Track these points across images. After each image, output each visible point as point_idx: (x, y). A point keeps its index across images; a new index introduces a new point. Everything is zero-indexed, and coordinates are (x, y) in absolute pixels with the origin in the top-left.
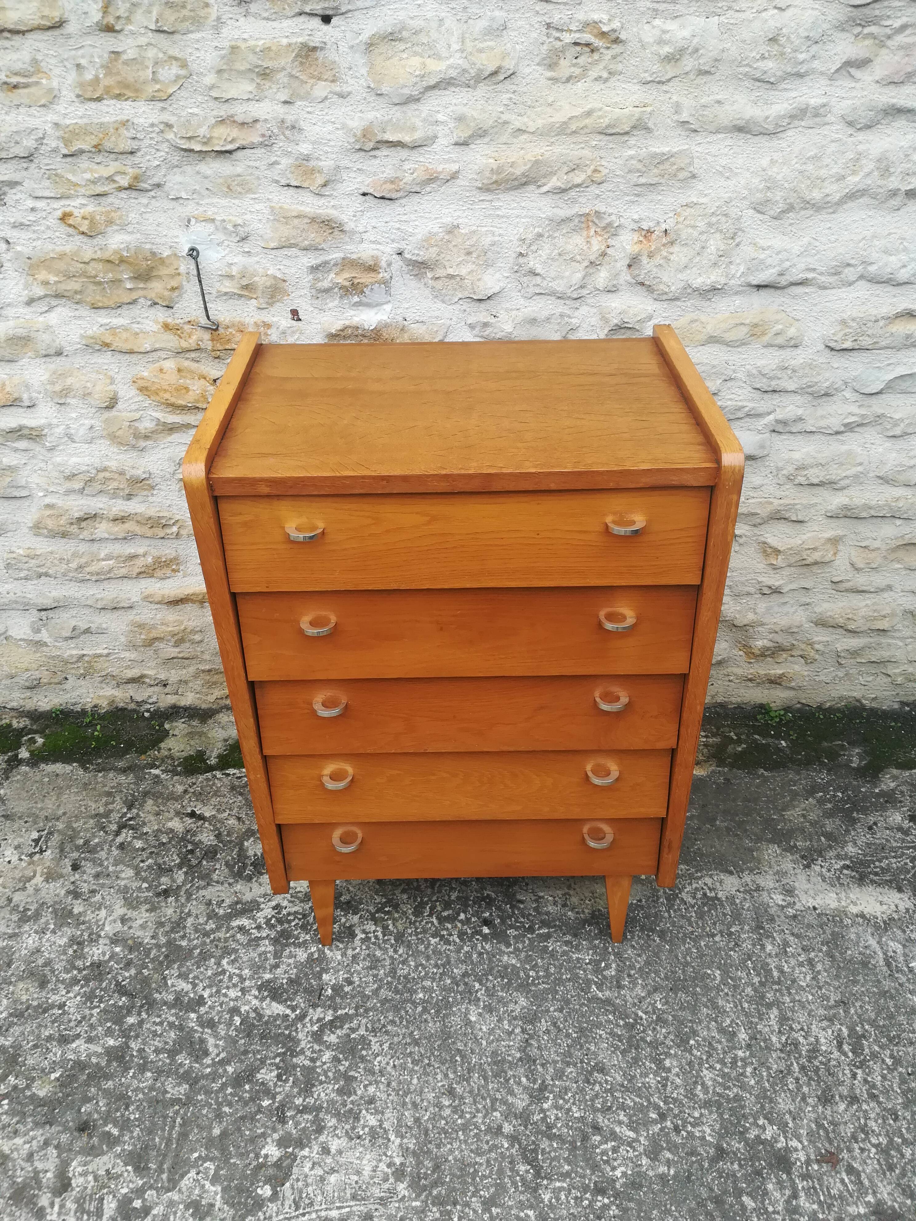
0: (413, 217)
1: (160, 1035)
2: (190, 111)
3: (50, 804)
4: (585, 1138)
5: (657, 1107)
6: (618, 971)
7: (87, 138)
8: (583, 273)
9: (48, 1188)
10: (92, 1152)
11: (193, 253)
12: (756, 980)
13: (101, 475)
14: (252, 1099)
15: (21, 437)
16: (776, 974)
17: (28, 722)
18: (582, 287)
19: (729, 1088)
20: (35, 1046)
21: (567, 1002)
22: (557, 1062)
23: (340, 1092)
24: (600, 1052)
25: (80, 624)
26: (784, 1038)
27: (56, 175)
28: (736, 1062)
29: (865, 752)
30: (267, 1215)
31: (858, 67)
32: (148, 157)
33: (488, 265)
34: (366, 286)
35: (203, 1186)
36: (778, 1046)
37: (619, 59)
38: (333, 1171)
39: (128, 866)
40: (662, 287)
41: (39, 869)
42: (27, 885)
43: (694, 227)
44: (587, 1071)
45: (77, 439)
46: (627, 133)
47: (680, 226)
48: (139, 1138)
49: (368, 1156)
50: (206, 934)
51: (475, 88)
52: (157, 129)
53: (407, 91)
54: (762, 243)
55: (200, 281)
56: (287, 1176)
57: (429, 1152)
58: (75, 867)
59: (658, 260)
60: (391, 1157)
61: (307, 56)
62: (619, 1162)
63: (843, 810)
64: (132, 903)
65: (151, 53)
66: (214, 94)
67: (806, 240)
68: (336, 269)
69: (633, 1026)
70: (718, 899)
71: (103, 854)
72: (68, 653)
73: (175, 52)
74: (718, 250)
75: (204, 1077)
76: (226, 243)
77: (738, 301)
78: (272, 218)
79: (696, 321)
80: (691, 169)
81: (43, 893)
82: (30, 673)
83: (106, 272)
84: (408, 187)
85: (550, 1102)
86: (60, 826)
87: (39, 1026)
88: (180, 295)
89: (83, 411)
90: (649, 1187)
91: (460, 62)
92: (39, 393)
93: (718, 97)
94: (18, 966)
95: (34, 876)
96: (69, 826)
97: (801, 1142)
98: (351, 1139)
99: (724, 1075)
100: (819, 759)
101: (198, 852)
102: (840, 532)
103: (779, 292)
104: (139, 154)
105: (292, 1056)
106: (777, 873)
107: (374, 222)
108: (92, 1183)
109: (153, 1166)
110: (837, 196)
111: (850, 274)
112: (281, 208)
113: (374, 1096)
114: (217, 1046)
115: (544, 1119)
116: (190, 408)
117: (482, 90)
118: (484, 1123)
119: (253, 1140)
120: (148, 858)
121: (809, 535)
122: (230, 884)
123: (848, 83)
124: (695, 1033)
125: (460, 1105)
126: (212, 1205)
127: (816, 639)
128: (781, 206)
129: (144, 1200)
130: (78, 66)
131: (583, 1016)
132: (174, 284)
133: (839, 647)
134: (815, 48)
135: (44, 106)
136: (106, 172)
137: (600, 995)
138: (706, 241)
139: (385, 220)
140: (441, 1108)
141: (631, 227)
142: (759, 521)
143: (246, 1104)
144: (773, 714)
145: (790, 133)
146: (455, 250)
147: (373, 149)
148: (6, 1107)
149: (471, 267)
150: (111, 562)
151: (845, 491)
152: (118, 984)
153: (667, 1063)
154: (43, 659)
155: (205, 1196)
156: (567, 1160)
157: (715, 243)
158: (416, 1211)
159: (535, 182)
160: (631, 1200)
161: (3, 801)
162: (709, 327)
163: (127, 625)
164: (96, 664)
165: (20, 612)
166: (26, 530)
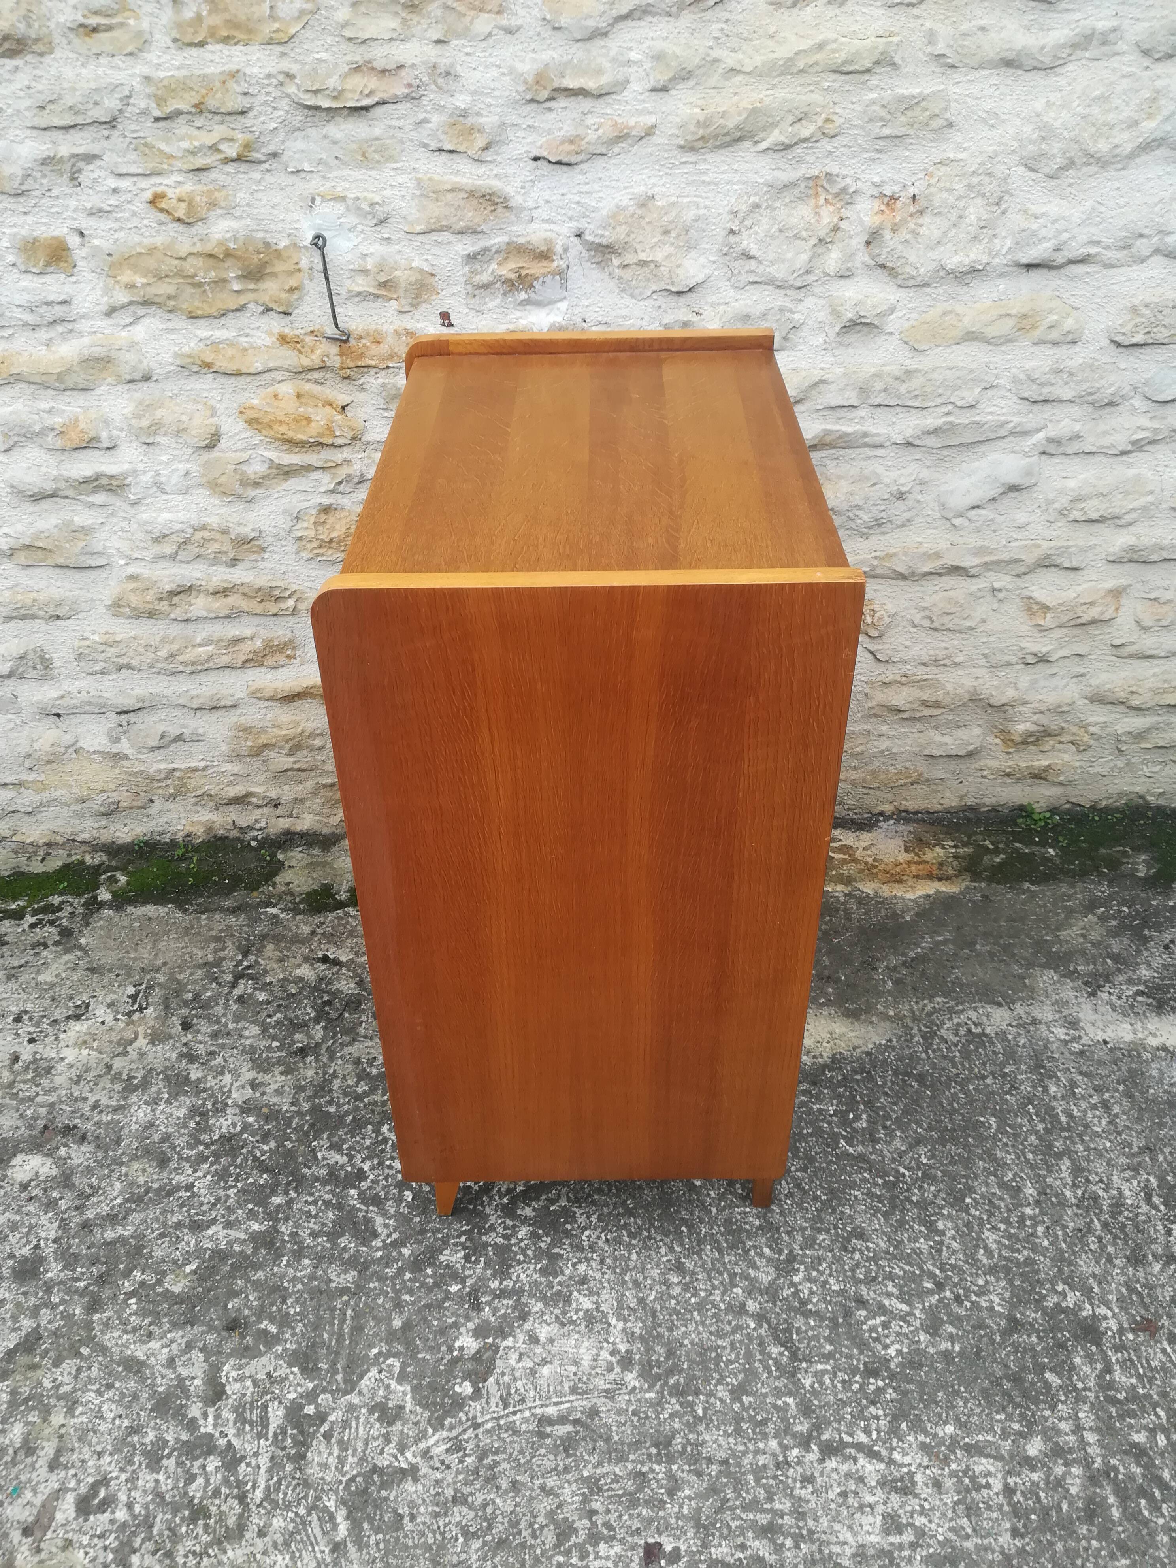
0: (596, 187)
1: (316, 1216)
2: (317, 56)
3: (145, 954)
4: (848, 1314)
5: (932, 1276)
6: (870, 1122)
7: (186, 95)
8: (810, 254)
9: (198, 1396)
10: (247, 1353)
11: (319, 242)
12: (1040, 1127)
13: (199, 535)
14: (436, 1285)
15: (98, 489)
16: (1063, 1119)
17: (104, 858)
18: (808, 272)
19: (1018, 1251)
20: (162, 1235)
21: (812, 1160)
22: (806, 1229)
24: (857, 1215)
25: (169, 729)
26: (1079, 1193)
27: (145, 145)
28: (1024, 1221)
29: (1153, 858)
30: (470, 1415)
32: (262, 118)
33: (690, 247)
34: (537, 279)
35: (388, 1386)
36: (1074, 1201)
38: (544, 1362)
39: (252, 1022)
40: (908, 269)
41: (141, 1030)
42: (129, 1049)
43: (950, 190)
44: (843, 1238)
45: (168, 490)
46: (868, 71)
47: (932, 190)
48: (303, 1335)
49: (586, 1344)
50: (359, 1098)
51: (677, 16)
52: (274, 82)
53: (591, 23)
54: (1034, 209)
55: (327, 278)
56: (489, 1371)
57: (660, 1336)
58: (186, 1026)
59: (904, 234)
60: (614, 1343)
62: (892, 1338)
63: (1131, 927)
64: (262, 1065)
66: (348, 33)
67: (1089, 204)
68: (499, 258)
69: (894, 1184)
70: (986, 1036)
71: (219, 1010)
72: (155, 767)
74: (979, 219)
75: (374, 1261)
76: (360, 228)
77: (1002, 285)
78: (418, 193)
79: (950, 312)
80: (948, 115)
81: (150, 1057)
82: (106, 795)
83: (207, 270)
84: (591, 149)
85: (801, 1275)
86: (162, 978)
87: (164, 1212)
88: (300, 298)
89: (176, 453)
90: (931, 1366)
92: (122, 430)
93: (982, 22)
94: (129, 1143)
95: (136, 1038)
96: (172, 978)
97: (1111, 1309)
98: (563, 1325)
99: (1010, 1237)
100: (1096, 868)
101: (337, 1004)
102: (1123, 581)
103: (1054, 273)
104: (251, 114)
105: (480, 1234)
106: (1056, 1002)
107: (547, 195)
108: (251, 1389)
109: (324, 1366)
110: (1129, 148)
111: (1143, 247)
112: (430, 179)
113: (586, 1275)
114: (386, 1226)
115: (796, 1294)
116: (312, 445)
117: (687, 19)
118: (723, 1301)
119: (443, 1331)
120: (275, 1013)
121: (1085, 586)
124: (971, 1190)
126: (401, 1408)
127: (1091, 720)
128: (1059, 161)
129: (317, 1406)
131: (833, 1175)
132: (293, 283)
133: (1120, 729)
135: (131, 54)
136: (209, 139)
137: (851, 1150)
138: (965, 208)
139: (561, 191)
140: (669, 1285)
141: (871, 192)
142: (1023, 569)
143: (430, 1290)
144: (1036, 817)
145: (1070, 67)
146: (649, 228)
147: (549, 99)
148: (134, 1307)
149: (668, 249)
150: (210, 648)
151: (1131, 528)
152: (256, 1159)
153: (940, 1225)
154: (123, 776)
155: (391, 1397)
156: (829, 1340)
157: (975, 211)
158: (652, 1404)
159: (752, 137)
160: (910, 1381)
161: (86, 952)
162: (966, 320)
163: (230, 729)
164: (189, 781)
165: (93, 716)
166: (103, 610)
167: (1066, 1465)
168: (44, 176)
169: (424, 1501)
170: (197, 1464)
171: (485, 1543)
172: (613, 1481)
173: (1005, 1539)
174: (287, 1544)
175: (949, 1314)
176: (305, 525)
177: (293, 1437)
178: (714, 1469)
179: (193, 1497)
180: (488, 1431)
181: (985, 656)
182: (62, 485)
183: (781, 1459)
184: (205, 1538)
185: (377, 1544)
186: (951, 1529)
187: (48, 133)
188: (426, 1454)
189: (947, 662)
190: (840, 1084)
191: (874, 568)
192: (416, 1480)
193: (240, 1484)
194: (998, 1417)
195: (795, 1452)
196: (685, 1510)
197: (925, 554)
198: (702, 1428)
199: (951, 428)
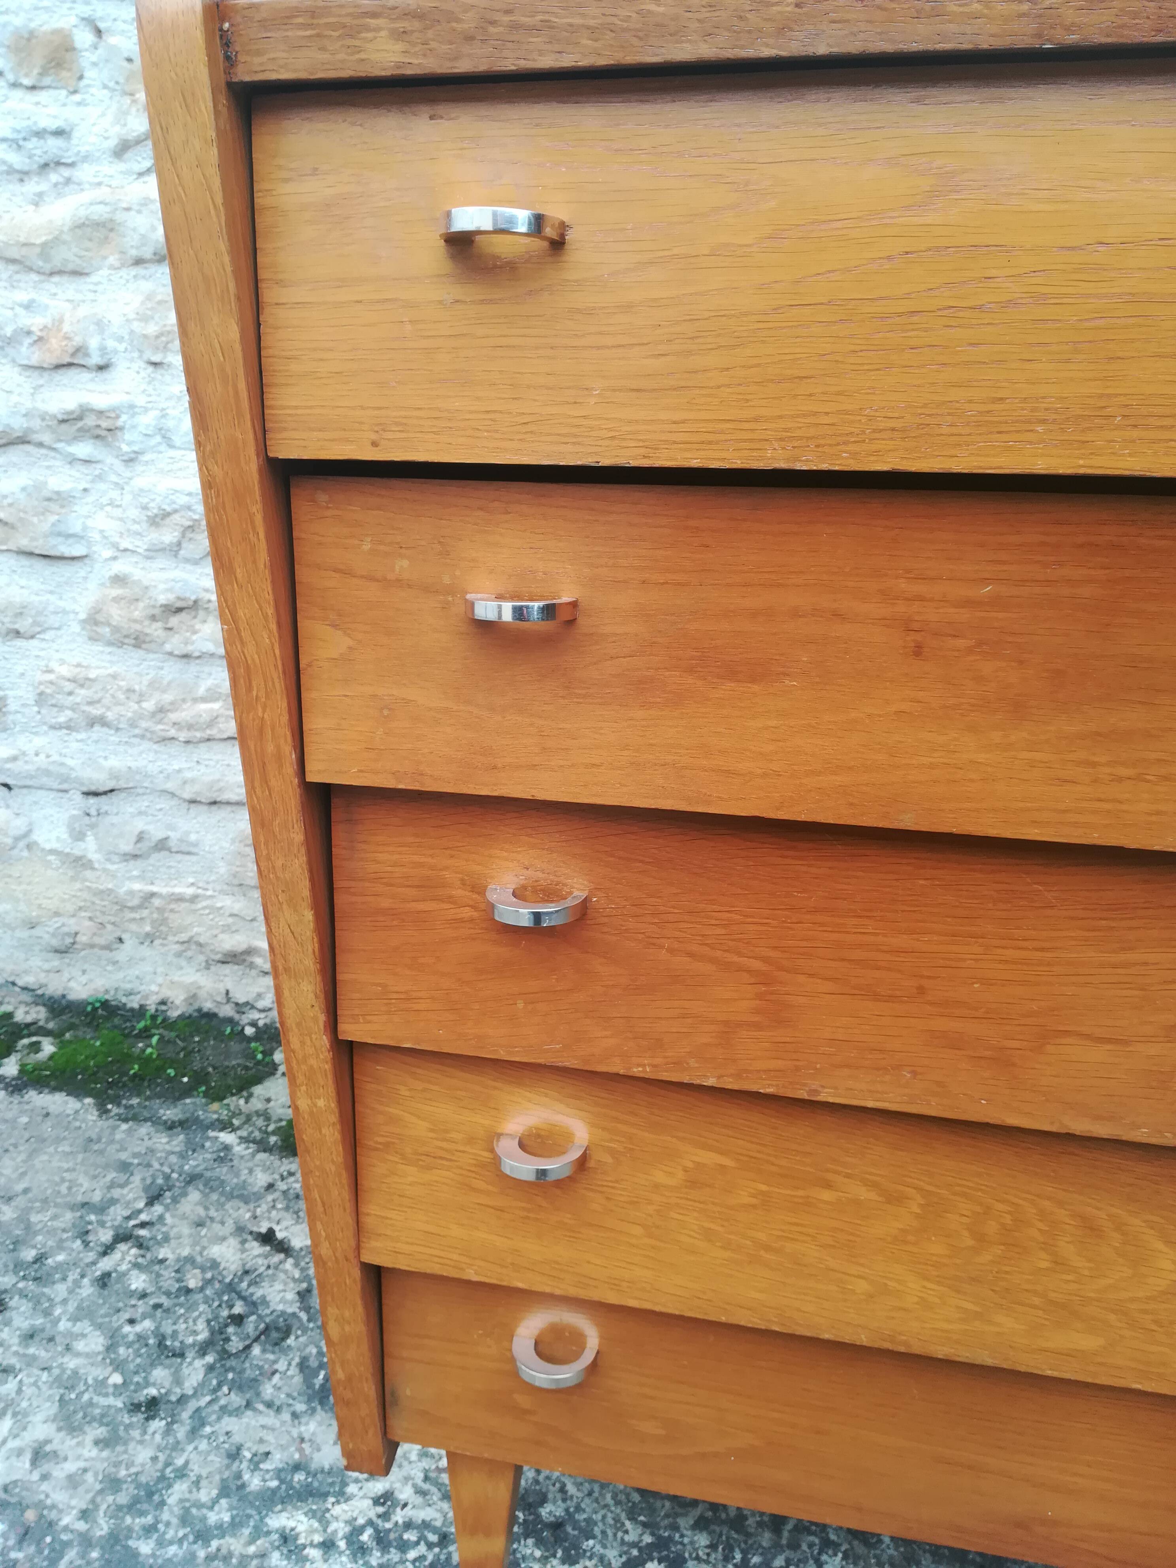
15: (83, 434)
17: (42, 1015)
25: (150, 828)
39: (99, 1327)
64: (71, 1417)
72: (128, 887)
92: (120, 339)
96: (23, 1217)
101: (251, 1325)
120: (144, 1317)
122: (295, 1415)
154: (85, 895)
163: (233, 841)
164: (172, 916)
165: (53, 795)
166: (76, 628)
182: (36, 424)
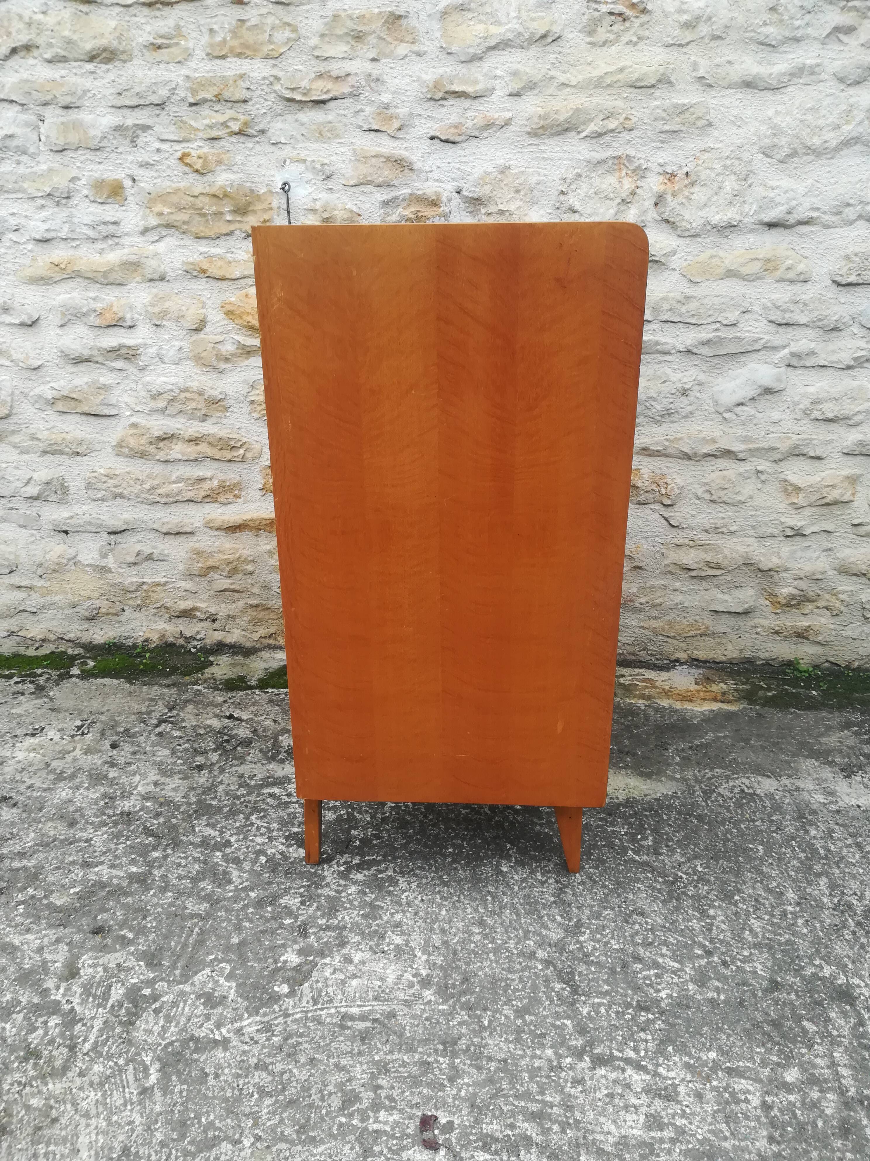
0: (471, 159)
1: (184, 866)
2: (296, 67)
3: (95, 704)
4: (625, 965)
5: (702, 946)
6: (655, 841)
7: (211, 89)
8: (616, 209)
9: (55, 974)
10: (104, 949)
11: (285, 188)
12: (802, 855)
13: (183, 395)
14: (274, 918)
15: (119, 357)
16: (822, 852)
17: (82, 651)
19: (780, 935)
20: (58, 868)
21: (603, 862)
22: (594, 906)
23: (365, 916)
25: (144, 549)
26: (836, 900)
27: (181, 121)
28: (786, 915)
30: (283, 1008)
31: (846, 34)
32: (257, 106)
33: (533, 202)
34: (429, 219)
35: (217, 981)
36: (830, 905)
37: (646, 26)
38: (354, 976)
39: (165, 748)
40: (684, 224)
42: (66, 756)
43: (712, 169)
44: (626, 914)
45: (166, 360)
46: (653, 86)
47: (699, 168)
48: (154, 941)
49: (393, 967)
50: (238, 798)
51: (528, 49)
52: (267, 82)
53: (472, 50)
54: (771, 183)
55: (289, 212)
56: (307, 976)
57: (458, 968)
58: (114, 746)
59: (680, 199)
60: (417, 969)
61: (393, 23)
62: (663, 985)
64: (165, 771)
65: (270, 20)
66: (316, 53)
67: (810, 182)
68: (404, 204)
69: (673, 883)
70: (757, 795)
71: (141, 739)
72: (130, 580)
73: (288, 19)
74: (733, 189)
76: (313, 181)
77: (752, 238)
78: (353, 159)
79: (715, 256)
80: (708, 117)
81: (81, 762)
82: (91, 602)
83: (211, 206)
84: (469, 132)
85: (586, 936)
86: (103, 718)
87: (64, 854)
89: (175, 333)
90: (698, 1009)
91: (517, 26)
92: (141, 314)
93: (729, 58)
95: (74, 750)
96: (112, 718)
98: (375, 953)
99: (773, 925)
100: (851, 704)
101: (233, 741)
102: (857, 471)
103: (788, 231)
104: (250, 103)
105: (317, 888)
106: (817, 779)
107: (438, 163)
108: (101, 974)
109: (166, 963)
110: (834, 143)
111: (850, 213)
112: (362, 150)
113: (401, 922)
114: (240, 877)
115: (581, 949)
117: (534, 50)
118: (517, 949)
119: (273, 948)
120: (184, 744)
121: (827, 472)
122: (263, 764)
123: (837, 47)
124: (740, 891)
125: (491, 933)
126: (225, 997)
127: (840, 588)
128: (787, 150)
129: (153, 989)
130: (211, 30)
131: (619, 873)
132: (267, 217)
133: (864, 597)
134: (808, 17)
135: (179, 62)
136: (221, 118)
137: (637, 858)
138: (722, 182)
139: (448, 161)
140: (471, 934)
141: (656, 171)
142: (779, 456)
143: (267, 921)
144: (801, 669)
145: (790, 89)
146: (506, 188)
147: (443, 99)
148: (22, 911)
149: (519, 203)
150: (180, 485)
151: (859, 428)
152: (146, 828)
153: (712, 912)
155: (218, 989)
156: (606, 982)
157: (730, 184)
158: (443, 1013)
159: (576, 128)
160: (679, 1017)
161: (51, 700)
162: (727, 262)
163: (187, 552)
164: (152, 594)
165: (91, 535)
166: (109, 450)
167: (821, 1091)
168: (115, 138)
169: (229, 1065)
170: (40, 1020)
171: (277, 1101)
172: (400, 1066)
173: (762, 1144)
174: (101, 1085)
175: (717, 973)
176: (258, 392)
177: (127, 1009)
178: (493, 1066)
179: (31, 1043)
180: (296, 1020)
181: (754, 527)
182: (95, 352)
183: (555, 1064)
184: (32, 1073)
185: (181, 1092)
186: (710, 1131)
187: (121, 110)
188: (239, 1032)
189: (724, 530)
190: (631, 816)
191: (666, 448)
192: (226, 1049)
193: (72, 1037)
194: (758, 1050)
195: (569, 1060)
196: (463, 1093)
197: (704, 438)
198: (486, 1034)
199: (719, 341)
